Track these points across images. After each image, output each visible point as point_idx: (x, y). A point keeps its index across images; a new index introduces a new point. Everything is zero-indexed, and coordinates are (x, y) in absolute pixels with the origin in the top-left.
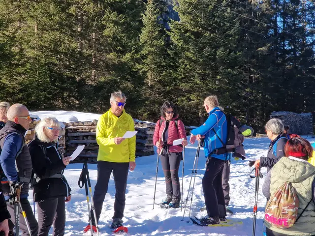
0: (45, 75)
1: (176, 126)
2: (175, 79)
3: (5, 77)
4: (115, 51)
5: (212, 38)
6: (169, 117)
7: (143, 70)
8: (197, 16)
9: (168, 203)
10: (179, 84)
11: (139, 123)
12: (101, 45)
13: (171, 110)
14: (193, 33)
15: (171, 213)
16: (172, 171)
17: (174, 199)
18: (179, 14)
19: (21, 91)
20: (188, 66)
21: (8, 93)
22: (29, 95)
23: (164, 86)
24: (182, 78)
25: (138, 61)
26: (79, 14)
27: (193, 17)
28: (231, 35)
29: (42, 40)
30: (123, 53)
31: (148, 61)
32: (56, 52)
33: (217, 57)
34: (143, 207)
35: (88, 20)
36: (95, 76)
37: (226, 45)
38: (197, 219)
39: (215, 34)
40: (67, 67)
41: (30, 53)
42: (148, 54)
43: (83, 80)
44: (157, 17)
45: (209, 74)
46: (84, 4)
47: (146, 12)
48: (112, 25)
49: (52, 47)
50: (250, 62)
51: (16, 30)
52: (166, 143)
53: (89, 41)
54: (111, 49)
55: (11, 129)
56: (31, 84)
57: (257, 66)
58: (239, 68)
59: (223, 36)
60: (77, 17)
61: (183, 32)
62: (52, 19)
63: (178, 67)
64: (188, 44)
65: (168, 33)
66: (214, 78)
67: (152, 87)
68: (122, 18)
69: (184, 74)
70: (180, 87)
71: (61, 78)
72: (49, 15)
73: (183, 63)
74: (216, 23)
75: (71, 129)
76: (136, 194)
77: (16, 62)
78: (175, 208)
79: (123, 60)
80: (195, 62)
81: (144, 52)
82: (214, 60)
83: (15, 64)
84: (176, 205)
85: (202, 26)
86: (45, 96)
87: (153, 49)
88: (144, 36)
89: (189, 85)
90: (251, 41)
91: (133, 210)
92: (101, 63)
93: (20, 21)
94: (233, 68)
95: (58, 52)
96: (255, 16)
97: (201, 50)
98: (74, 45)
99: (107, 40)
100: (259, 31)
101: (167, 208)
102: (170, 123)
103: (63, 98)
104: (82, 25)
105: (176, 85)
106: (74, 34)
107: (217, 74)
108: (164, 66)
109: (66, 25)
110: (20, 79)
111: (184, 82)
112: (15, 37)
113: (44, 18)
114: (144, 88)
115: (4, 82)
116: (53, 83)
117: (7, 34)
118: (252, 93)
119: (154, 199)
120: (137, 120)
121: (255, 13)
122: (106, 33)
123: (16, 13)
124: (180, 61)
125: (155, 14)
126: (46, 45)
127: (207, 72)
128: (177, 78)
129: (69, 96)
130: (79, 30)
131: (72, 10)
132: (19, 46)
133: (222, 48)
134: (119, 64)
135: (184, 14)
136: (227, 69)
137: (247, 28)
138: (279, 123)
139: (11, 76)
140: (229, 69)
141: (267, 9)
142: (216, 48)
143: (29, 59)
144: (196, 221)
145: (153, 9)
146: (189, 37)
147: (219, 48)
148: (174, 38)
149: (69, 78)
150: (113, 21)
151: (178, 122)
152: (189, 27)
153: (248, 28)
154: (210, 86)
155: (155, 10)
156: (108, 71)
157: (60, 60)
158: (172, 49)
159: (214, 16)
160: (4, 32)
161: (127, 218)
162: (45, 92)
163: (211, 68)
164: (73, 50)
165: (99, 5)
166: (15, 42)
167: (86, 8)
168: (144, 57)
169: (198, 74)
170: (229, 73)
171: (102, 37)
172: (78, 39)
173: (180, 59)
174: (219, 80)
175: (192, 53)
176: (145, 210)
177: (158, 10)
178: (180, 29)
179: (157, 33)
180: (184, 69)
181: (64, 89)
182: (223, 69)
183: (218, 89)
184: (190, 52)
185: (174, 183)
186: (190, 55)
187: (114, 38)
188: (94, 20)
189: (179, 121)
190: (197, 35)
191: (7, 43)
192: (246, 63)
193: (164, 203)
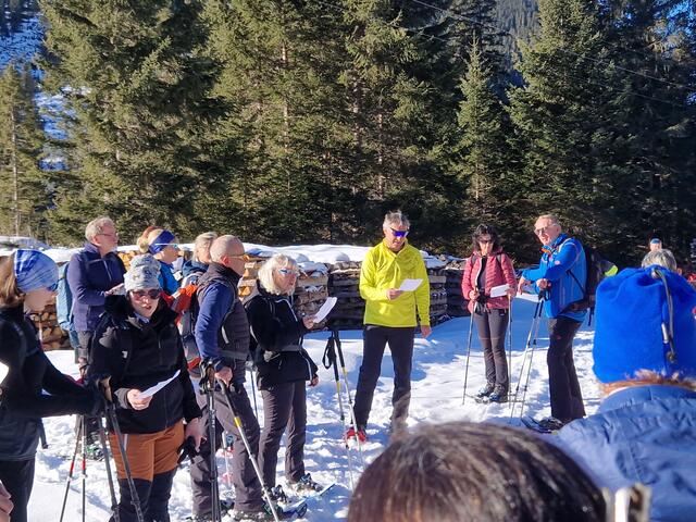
0: (300, 188)
1: (498, 263)
2: (519, 187)
3: (239, 192)
4: (415, 143)
5: (582, 113)
6: (485, 248)
7: (464, 173)
8: (556, 78)
9: (487, 394)
10: (525, 195)
11: (454, 262)
12: (393, 133)
13: (487, 237)
14: (549, 106)
15: (492, 411)
16: (494, 340)
17: (499, 386)
18: (525, 75)
19: (263, 214)
20: (542, 164)
21: (243, 217)
22: (276, 221)
23: (502, 199)
24: (532, 185)
25: (455, 158)
26: (355, 84)
27: (549, 79)
28: (617, 107)
29: (295, 131)
30: (429, 146)
31: (473, 156)
32: (318, 148)
33: (592, 145)
34: (447, 402)
35: (369, 94)
36: (383, 185)
37: (609, 123)
38: (534, 421)
39: (587, 107)
40: (337, 173)
41: (277, 152)
42: (472, 146)
43: (364, 192)
44: (487, 83)
45: (578, 176)
46: (362, 68)
47: (468, 75)
48: (408, 100)
49: (311, 141)
50: (655, 153)
51: (254, 117)
52: (482, 294)
53: (372, 127)
54: (409, 139)
55: (216, 275)
56: (278, 202)
57: (665, 157)
58: (634, 162)
59: (603, 109)
60: (351, 88)
61: (532, 105)
62: (311, 96)
63: (525, 166)
64: (540, 126)
65: (506, 108)
66: (587, 181)
67: (480, 202)
68: (424, 88)
69: (535, 177)
70: (529, 200)
71: (326, 190)
72: (306, 89)
73: (532, 158)
74: (590, 87)
75: (338, 275)
76: (437, 379)
77: (255, 167)
78: (500, 402)
79: (428, 158)
80: (553, 156)
81: (465, 142)
82: (587, 150)
83: (252, 171)
84: (502, 398)
85: (564, 93)
86: (302, 222)
87: (481, 137)
88: (464, 115)
89: (543, 196)
90: (654, 115)
91: (429, 407)
92: (394, 164)
93: (261, 101)
94: (621, 163)
95: (322, 150)
96: (662, 73)
97: (564, 134)
98: (347, 136)
99: (401, 126)
100: (670, 97)
101: (486, 402)
102: (489, 261)
103: (331, 224)
104: (360, 102)
105: (521, 197)
106: (346, 118)
107: (592, 174)
108: (500, 166)
109: (334, 104)
110: (261, 194)
111: (535, 192)
112: (251, 127)
113: (299, 94)
114: (467, 203)
115: (237, 201)
116: (315, 199)
117: (240, 122)
118: (657, 205)
119: (465, 387)
120: (451, 257)
121: (661, 66)
122: (399, 113)
123: (255, 89)
124: (528, 155)
125: (482, 78)
126: (302, 138)
127: (575, 172)
128: (522, 184)
129: (340, 220)
130: (355, 111)
131: (343, 78)
132: (260, 141)
133: (600, 131)
134: (422, 165)
135: (533, 75)
136: (611, 166)
137: (645, 93)
138: (667, 256)
139: (247, 191)
140: (614, 166)
141: (683, 59)
142: (592, 130)
143: (275, 161)
144: (532, 425)
145: (479, 69)
146: (542, 114)
147: (595, 130)
148: (517, 118)
149: (340, 190)
150: (410, 94)
151: (502, 258)
152: (542, 97)
153: (648, 93)
154: (580, 196)
155: (482, 71)
156: (405, 177)
157: (325, 162)
158: (515, 136)
159: (587, 76)
160: (236, 120)
161: (416, 419)
162: (302, 214)
163: (582, 165)
164: (346, 145)
165: (387, 69)
166: (253, 135)
167: (365, 74)
168: (465, 151)
169: (559, 176)
170: (615, 172)
171: (393, 120)
172: (354, 127)
173: (528, 151)
174: (597, 185)
175: (548, 141)
176: (448, 406)
177: (487, 70)
178: (526, 102)
179: (487, 109)
180: (535, 168)
181: (331, 209)
182: (603, 166)
183: (594, 201)
184: (544, 139)
185: (497, 361)
186: (543, 144)
187: (413, 122)
188: (378, 93)
189: (503, 256)
190: (557, 109)
191: (238, 138)
192: (645, 154)
193: (483, 395)
